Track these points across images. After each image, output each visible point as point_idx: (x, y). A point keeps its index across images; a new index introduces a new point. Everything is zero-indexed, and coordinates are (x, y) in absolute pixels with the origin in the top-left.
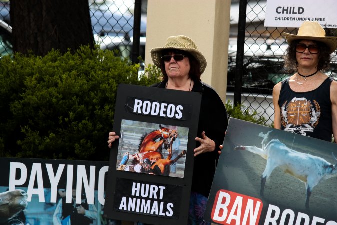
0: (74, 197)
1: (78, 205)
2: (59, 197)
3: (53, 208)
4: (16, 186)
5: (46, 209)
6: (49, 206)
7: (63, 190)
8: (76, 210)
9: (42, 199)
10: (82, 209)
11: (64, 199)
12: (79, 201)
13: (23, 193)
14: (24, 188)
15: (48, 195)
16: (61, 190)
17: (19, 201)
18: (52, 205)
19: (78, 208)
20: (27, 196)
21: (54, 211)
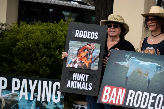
0: (41, 97)
1: (43, 102)
2: (34, 97)
3: (32, 103)
4: (15, 91)
5: (28, 103)
6: (30, 101)
7: (36, 93)
8: (42, 104)
9: (26, 98)
10: (45, 103)
11: (37, 98)
12: (43, 100)
13: (18, 94)
14: (19, 92)
15: (29, 96)
16: (35, 93)
17: (16, 99)
18: (31, 101)
19: (43, 103)
20: (20, 96)
21: (32, 104)
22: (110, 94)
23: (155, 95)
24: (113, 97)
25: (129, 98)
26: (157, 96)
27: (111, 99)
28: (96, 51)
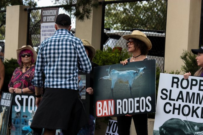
22: (102, 108)
23: (138, 99)
24: (105, 110)
25: (118, 107)
26: (140, 99)
27: (104, 111)
28: (82, 82)
